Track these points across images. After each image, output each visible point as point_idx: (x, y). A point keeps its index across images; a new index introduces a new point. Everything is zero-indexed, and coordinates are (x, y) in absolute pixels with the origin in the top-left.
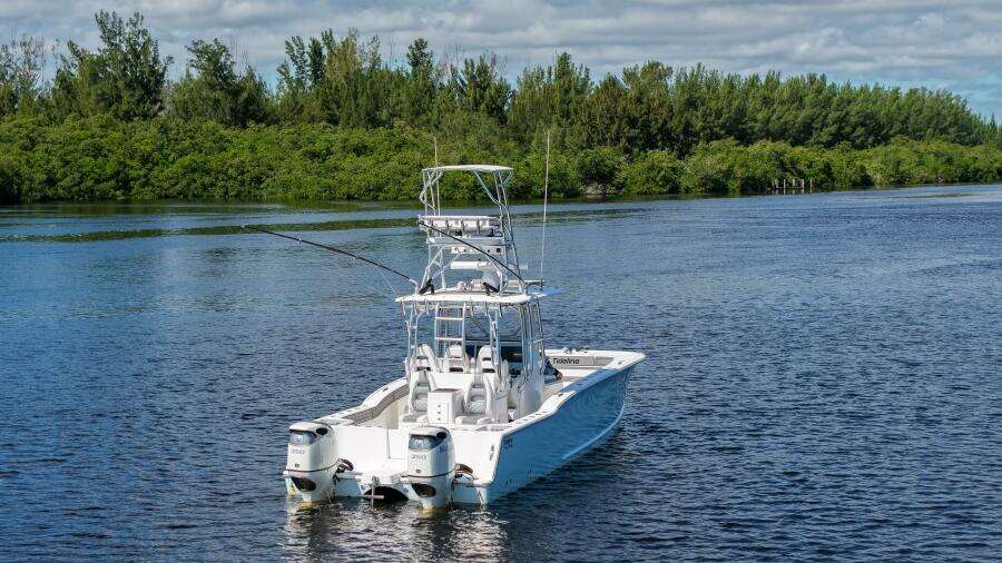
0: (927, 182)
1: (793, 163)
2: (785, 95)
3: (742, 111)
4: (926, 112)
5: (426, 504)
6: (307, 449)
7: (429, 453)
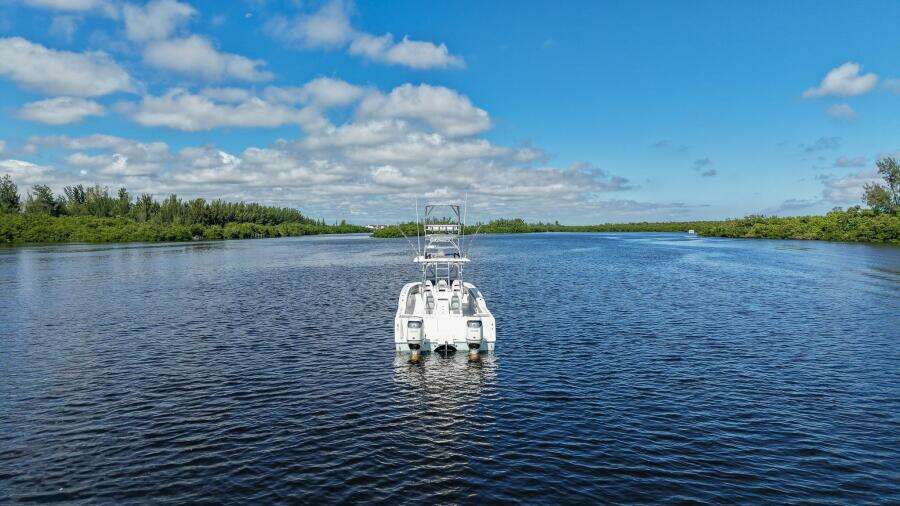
0: (297, 235)
1: (257, 229)
2: (247, 209)
3: (235, 213)
4: (289, 215)
5: (474, 352)
6: (419, 330)
7: (479, 329)
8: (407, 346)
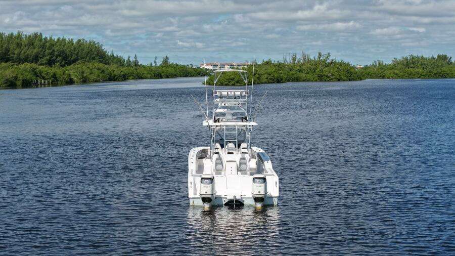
0: (96, 81)
1: (41, 72)
2: (27, 42)
3: (8, 50)
4: (86, 50)
5: (259, 205)
6: (210, 185)
7: (263, 185)
8: (201, 200)
